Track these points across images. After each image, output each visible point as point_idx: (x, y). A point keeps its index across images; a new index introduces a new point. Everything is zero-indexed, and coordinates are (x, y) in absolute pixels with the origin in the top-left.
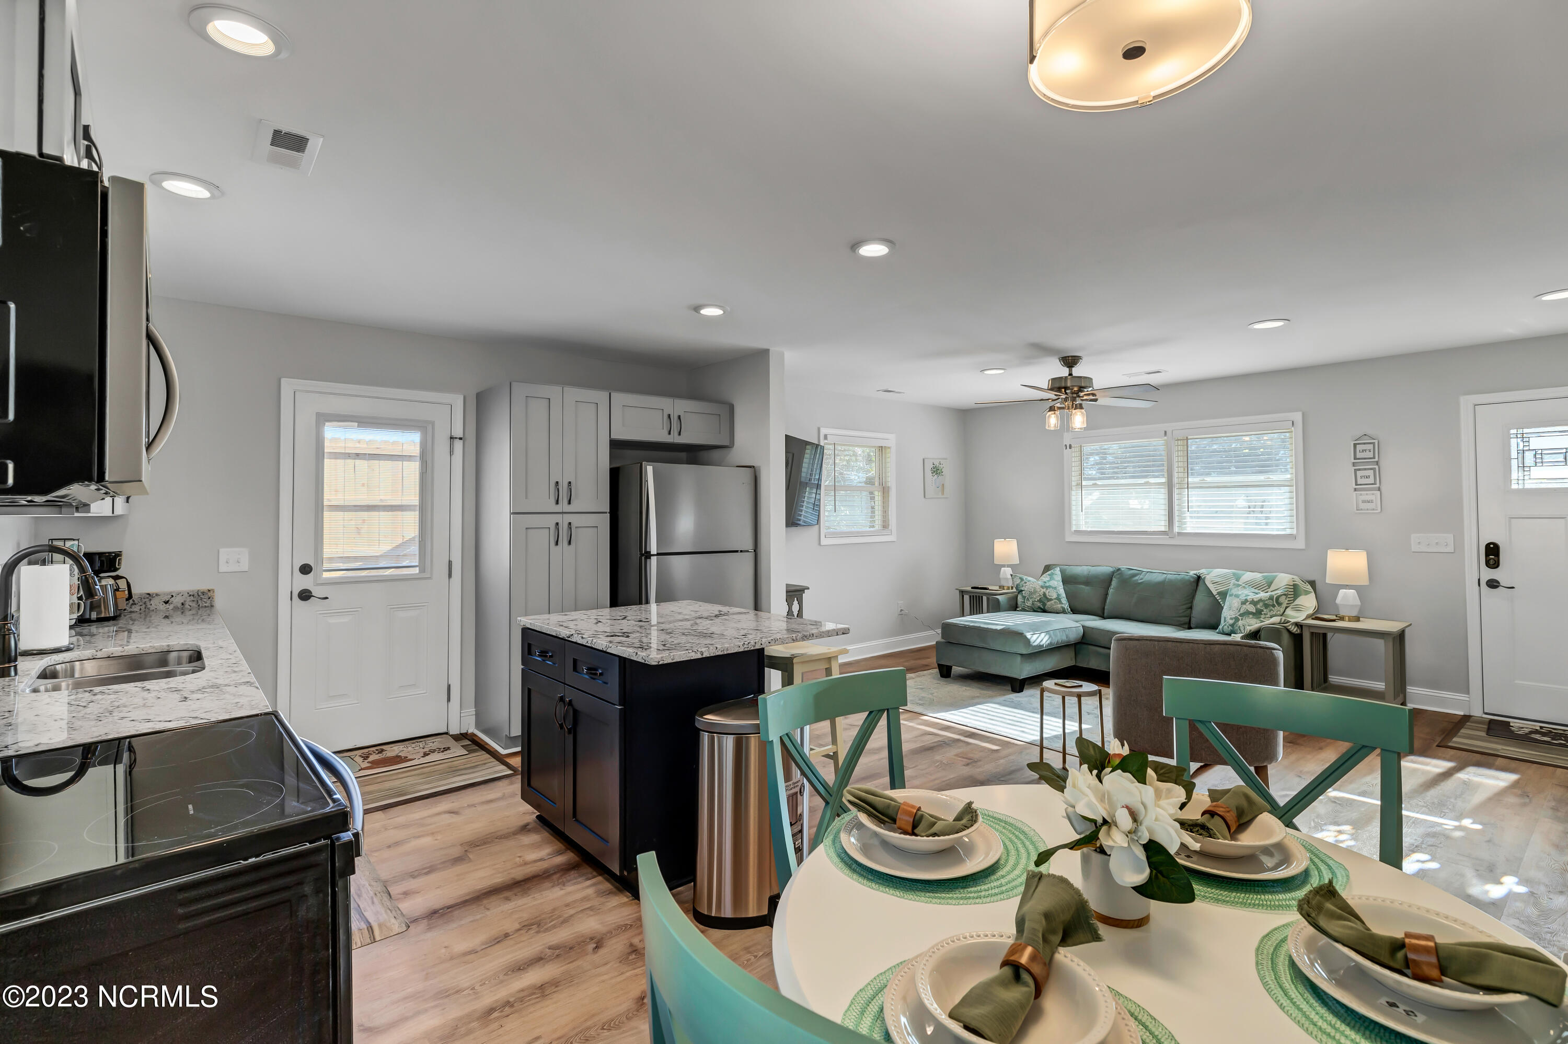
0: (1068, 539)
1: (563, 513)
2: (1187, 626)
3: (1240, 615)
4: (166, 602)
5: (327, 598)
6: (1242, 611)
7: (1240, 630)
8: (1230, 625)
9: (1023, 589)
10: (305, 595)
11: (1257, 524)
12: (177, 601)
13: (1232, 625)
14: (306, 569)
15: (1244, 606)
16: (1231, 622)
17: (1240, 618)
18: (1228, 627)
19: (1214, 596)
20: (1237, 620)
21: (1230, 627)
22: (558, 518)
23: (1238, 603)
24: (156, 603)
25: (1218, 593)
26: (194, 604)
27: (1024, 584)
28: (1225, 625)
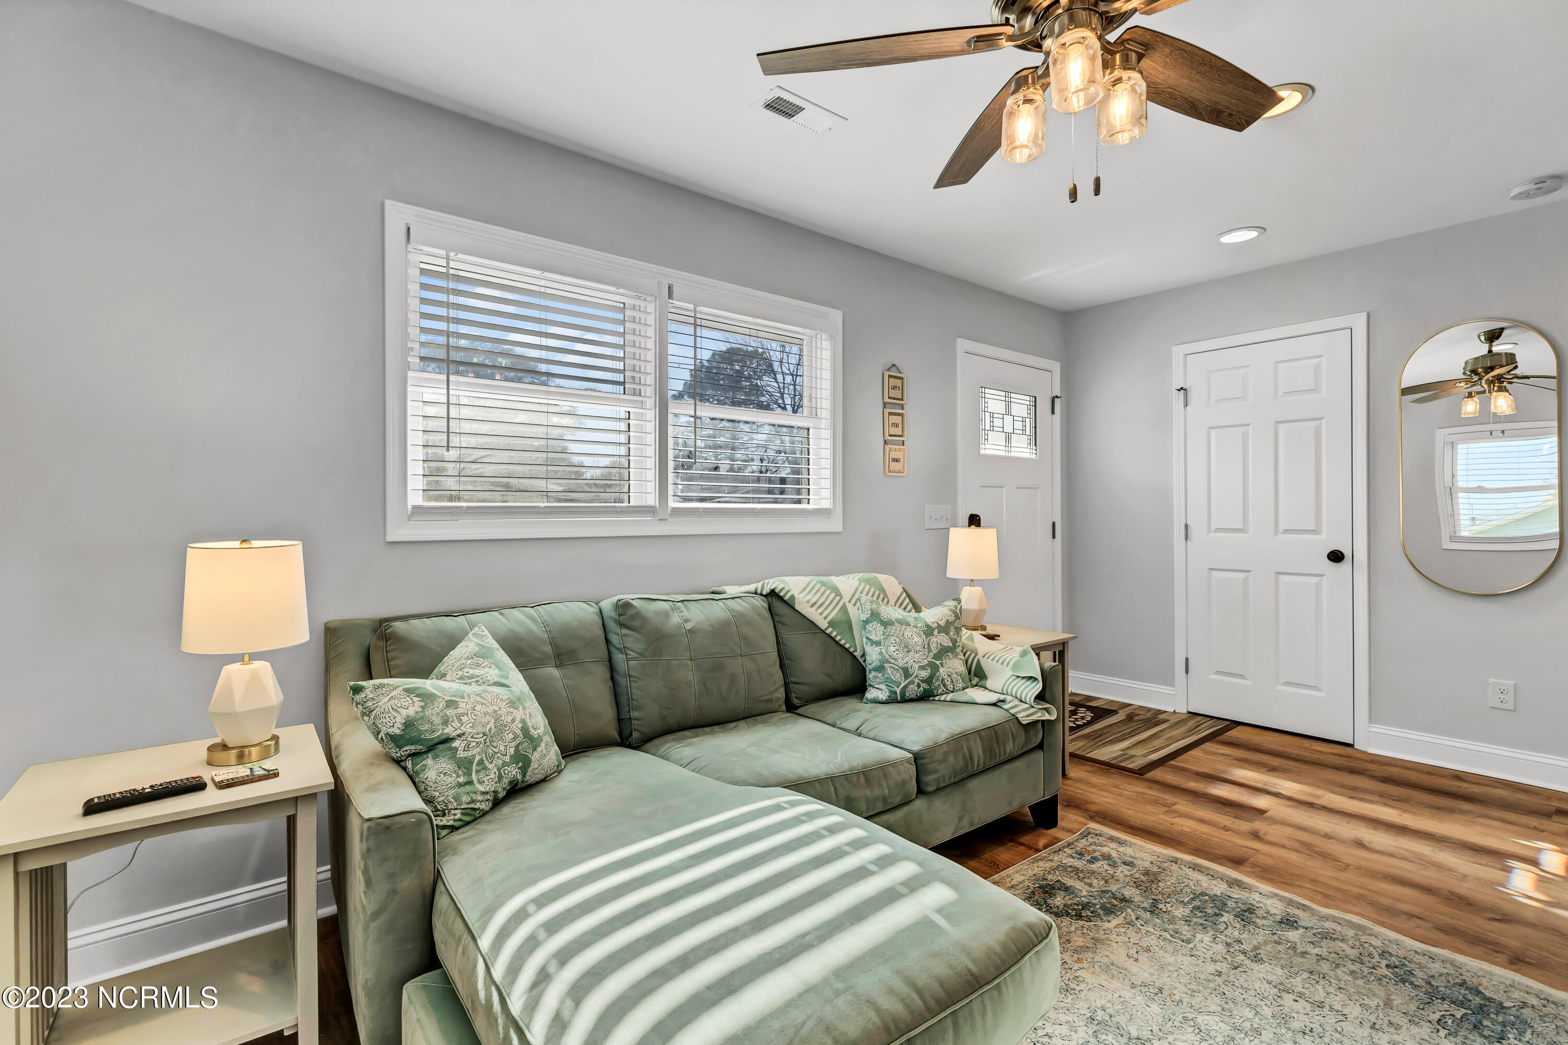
0: (394, 535)
2: (784, 708)
3: (937, 656)
6: (935, 651)
7: (944, 686)
8: (923, 681)
9: (449, 731)
11: (770, 491)
13: (929, 681)
15: (934, 639)
16: (924, 674)
17: (938, 663)
18: (919, 686)
19: (823, 632)
20: (934, 668)
21: (923, 685)
23: (918, 634)
25: (832, 624)
27: (450, 712)
28: (912, 682)
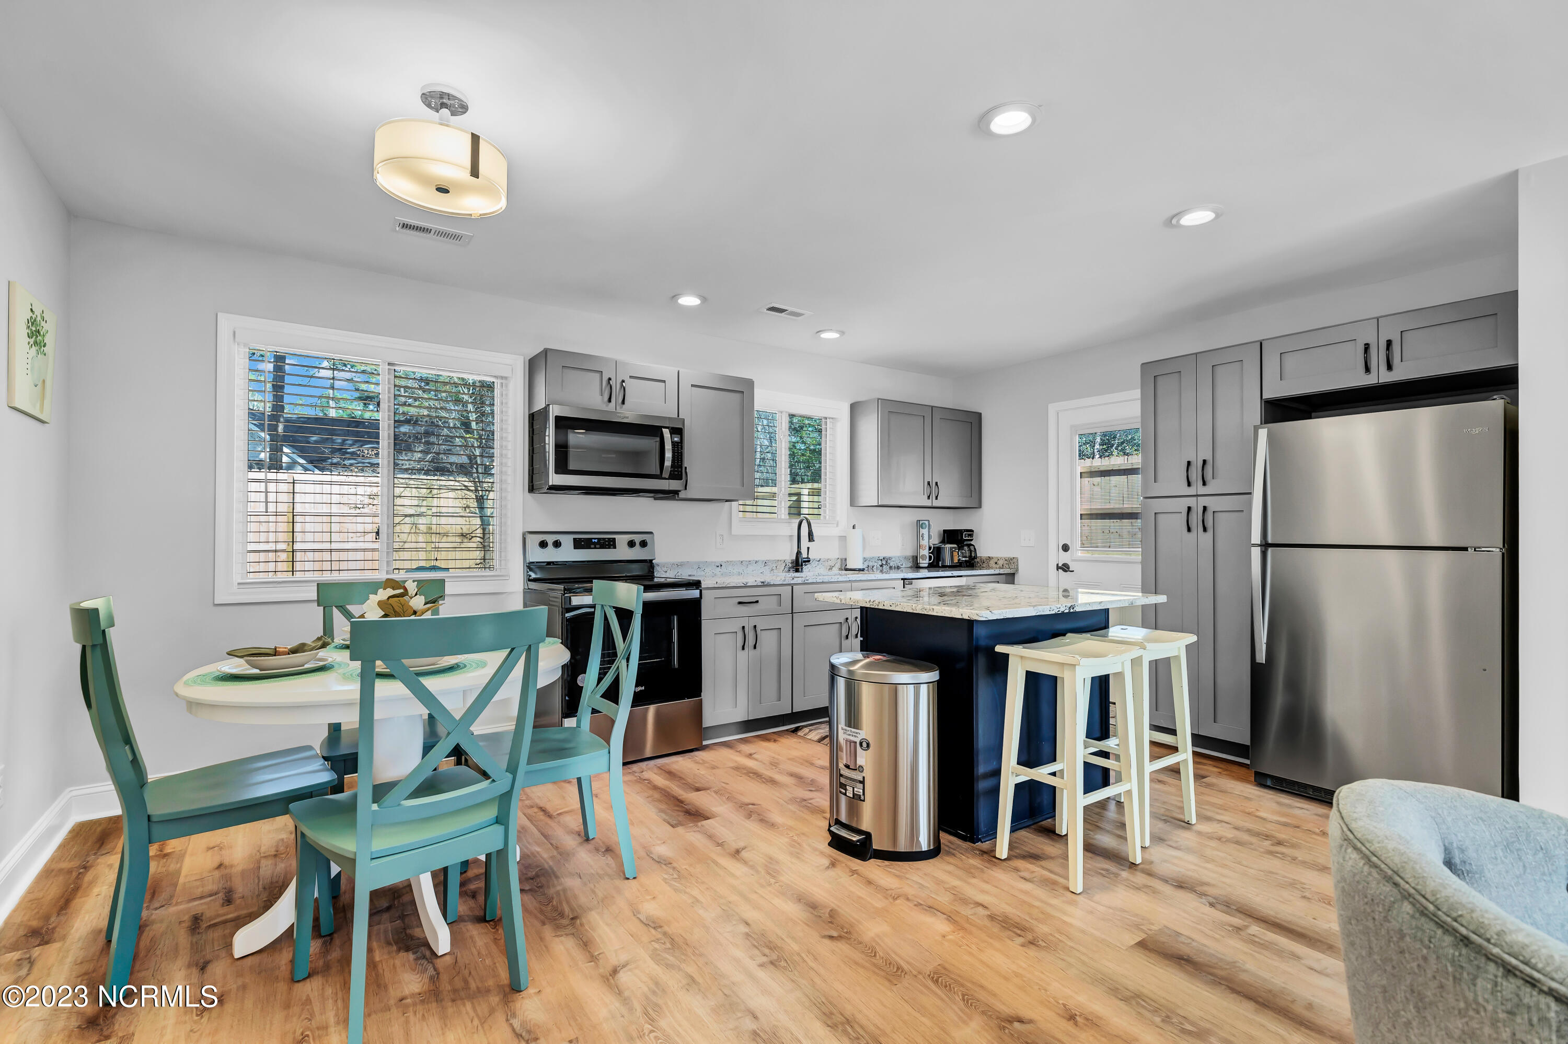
1: (1197, 496)
4: (996, 563)
5: (1073, 571)
10: (1065, 568)
12: (1000, 563)
14: (1066, 548)
22: (1191, 502)
24: (992, 563)
26: (1007, 566)
